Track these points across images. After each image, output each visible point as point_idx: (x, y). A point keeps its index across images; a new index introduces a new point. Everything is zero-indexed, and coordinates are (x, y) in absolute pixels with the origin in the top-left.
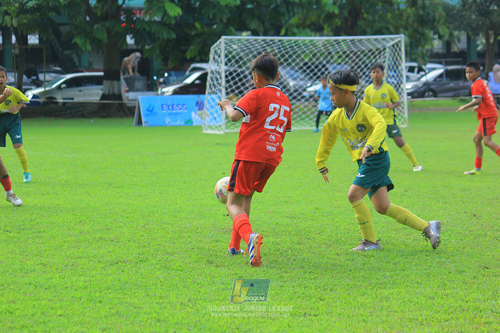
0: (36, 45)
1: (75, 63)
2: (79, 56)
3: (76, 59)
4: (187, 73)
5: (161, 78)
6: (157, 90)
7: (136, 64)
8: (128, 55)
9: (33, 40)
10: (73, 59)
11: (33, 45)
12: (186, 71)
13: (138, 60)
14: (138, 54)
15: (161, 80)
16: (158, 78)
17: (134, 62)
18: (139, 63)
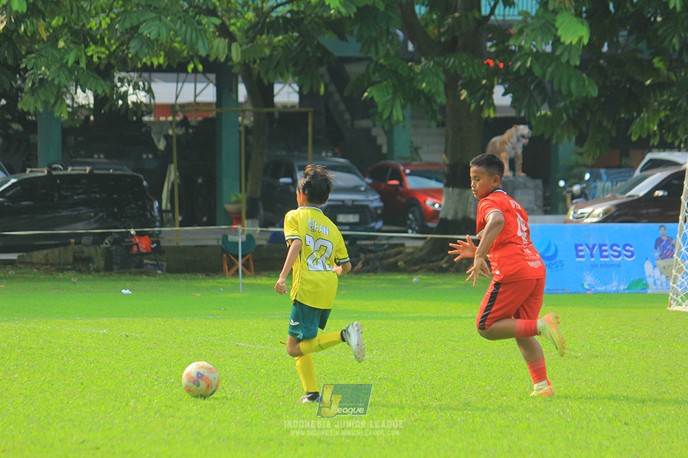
0: (293, 106)
1: (380, 147)
2: (389, 134)
3: (382, 140)
4: (637, 173)
5: (575, 184)
6: (566, 212)
7: (520, 151)
8: (502, 133)
9: (286, 94)
10: (375, 138)
11: (285, 106)
12: (634, 168)
13: (525, 141)
14: (524, 129)
15: (576, 188)
16: (570, 185)
17: (514, 148)
18: (524, 147)
